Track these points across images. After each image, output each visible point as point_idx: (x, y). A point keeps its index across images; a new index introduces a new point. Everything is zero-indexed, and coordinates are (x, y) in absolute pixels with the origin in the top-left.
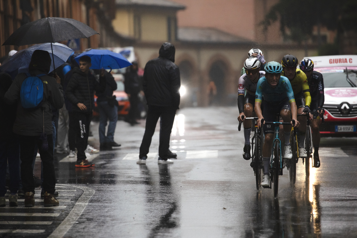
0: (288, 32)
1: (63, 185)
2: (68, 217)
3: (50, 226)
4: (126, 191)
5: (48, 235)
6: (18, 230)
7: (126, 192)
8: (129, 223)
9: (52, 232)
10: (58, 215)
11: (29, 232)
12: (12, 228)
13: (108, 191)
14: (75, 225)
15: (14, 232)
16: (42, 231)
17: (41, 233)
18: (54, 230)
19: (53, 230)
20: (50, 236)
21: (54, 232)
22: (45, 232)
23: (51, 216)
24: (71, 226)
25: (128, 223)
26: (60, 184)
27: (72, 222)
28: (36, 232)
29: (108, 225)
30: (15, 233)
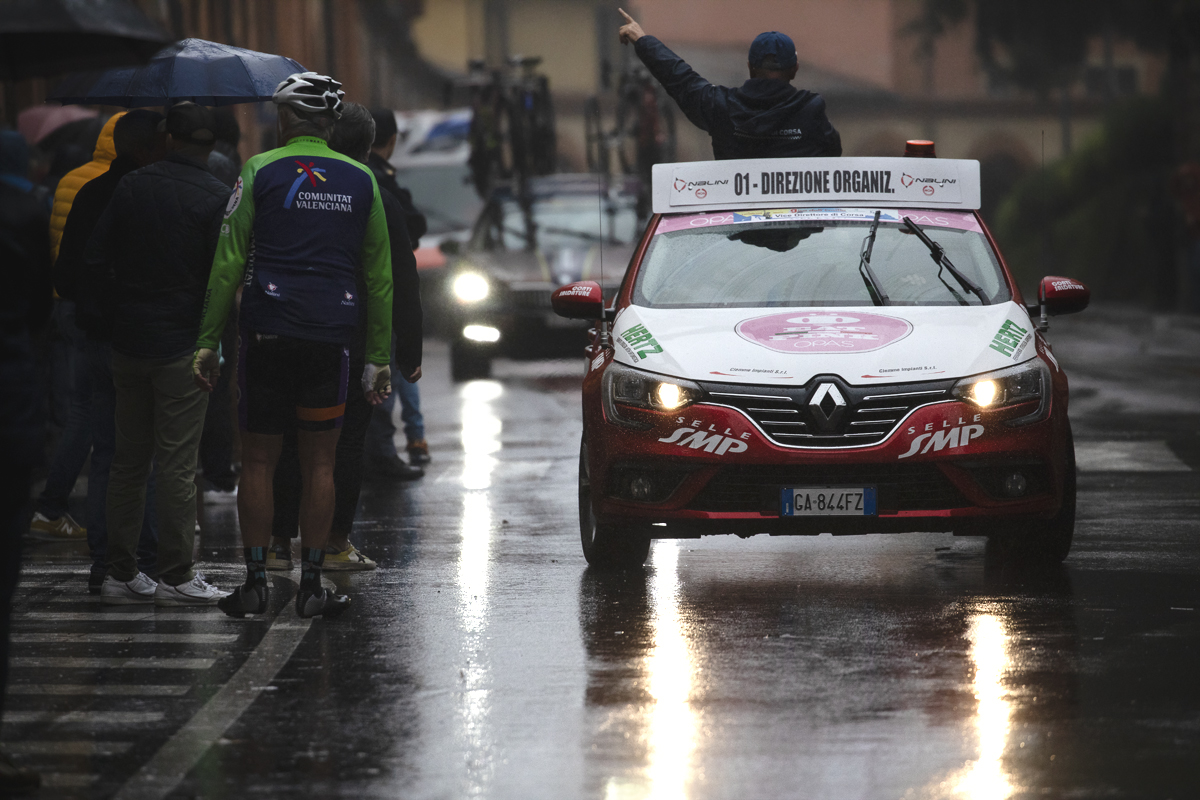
0: (1003, 58)
1: (231, 565)
2: (241, 671)
3: (181, 700)
4: (439, 586)
5: (173, 730)
6: (75, 712)
7: (438, 589)
8: (445, 690)
9: (186, 721)
10: (210, 666)
11: (111, 721)
12: (55, 706)
13: (381, 585)
14: (266, 696)
15: (64, 718)
16: (154, 717)
17: (151, 723)
18: (196, 712)
19: (193, 712)
20: (180, 732)
21: (193, 719)
22: (162, 721)
23: (187, 666)
24: (251, 701)
25: (441, 691)
26: (221, 565)
27: (256, 689)
28: (135, 720)
29: (374, 696)
30: (62, 725)
